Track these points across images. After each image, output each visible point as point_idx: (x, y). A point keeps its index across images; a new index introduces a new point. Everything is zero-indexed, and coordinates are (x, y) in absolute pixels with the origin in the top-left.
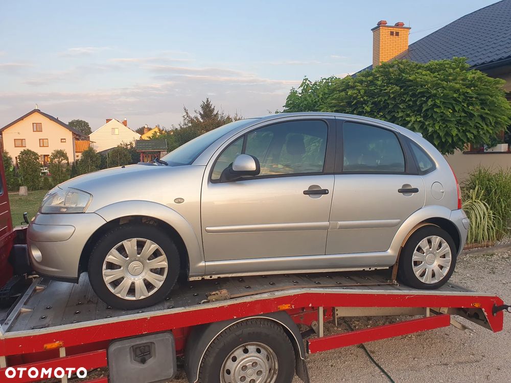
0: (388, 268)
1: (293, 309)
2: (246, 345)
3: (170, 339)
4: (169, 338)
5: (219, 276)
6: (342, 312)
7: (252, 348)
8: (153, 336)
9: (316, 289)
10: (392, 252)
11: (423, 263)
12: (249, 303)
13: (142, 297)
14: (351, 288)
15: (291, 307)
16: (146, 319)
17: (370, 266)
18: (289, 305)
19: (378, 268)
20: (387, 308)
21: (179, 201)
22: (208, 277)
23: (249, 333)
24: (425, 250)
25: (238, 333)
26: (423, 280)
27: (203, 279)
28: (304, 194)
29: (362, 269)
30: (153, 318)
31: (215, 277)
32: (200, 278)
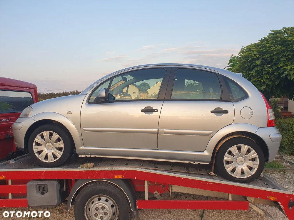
0: (209, 164)
1: (124, 179)
2: (100, 196)
3: (56, 185)
4: (55, 183)
5: (95, 156)
6: (176, 189)
7: (103, 198)
8: (48, 181)
9: (150, 170)
10: (207, 153)
11: (233, 163)
12: (97, 171)
13: (51, 162)
14: (174, 172)
15: (123, 177)
16: (43, 171)
17: (194, 161)
18: (122, 176)
19: (200, 163)
20: (211, 191)
21: (70, 113)
22: (89, 156)
23: (100, 189)
24: (234, 154)
25: (94, 188)
26: (233, 175)
27: (86, 157)
28: (141, 111)
29: (188, 162)
30: (46, 172)
31: (93, 156)
32: (85, 156)
